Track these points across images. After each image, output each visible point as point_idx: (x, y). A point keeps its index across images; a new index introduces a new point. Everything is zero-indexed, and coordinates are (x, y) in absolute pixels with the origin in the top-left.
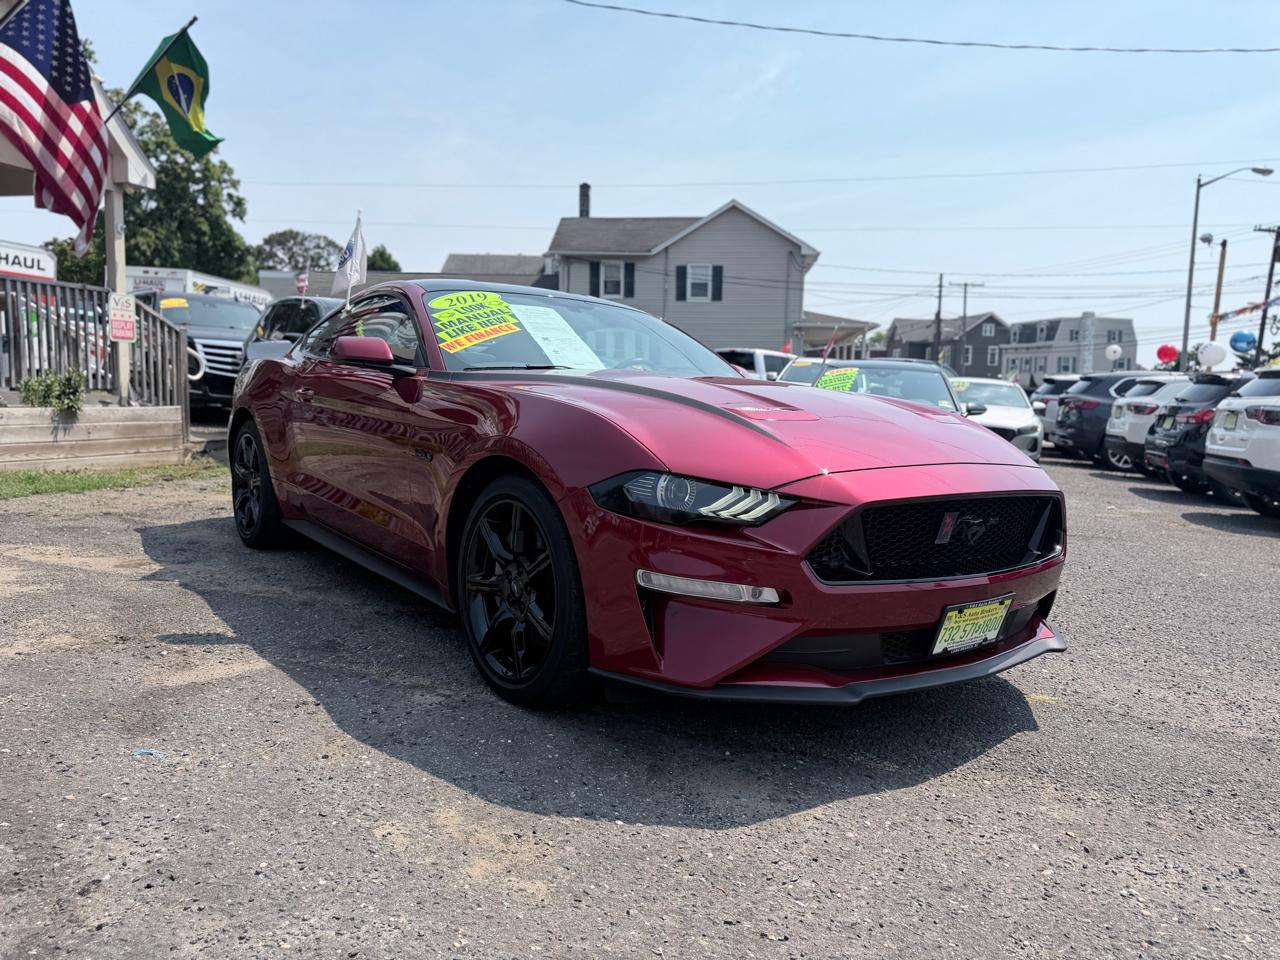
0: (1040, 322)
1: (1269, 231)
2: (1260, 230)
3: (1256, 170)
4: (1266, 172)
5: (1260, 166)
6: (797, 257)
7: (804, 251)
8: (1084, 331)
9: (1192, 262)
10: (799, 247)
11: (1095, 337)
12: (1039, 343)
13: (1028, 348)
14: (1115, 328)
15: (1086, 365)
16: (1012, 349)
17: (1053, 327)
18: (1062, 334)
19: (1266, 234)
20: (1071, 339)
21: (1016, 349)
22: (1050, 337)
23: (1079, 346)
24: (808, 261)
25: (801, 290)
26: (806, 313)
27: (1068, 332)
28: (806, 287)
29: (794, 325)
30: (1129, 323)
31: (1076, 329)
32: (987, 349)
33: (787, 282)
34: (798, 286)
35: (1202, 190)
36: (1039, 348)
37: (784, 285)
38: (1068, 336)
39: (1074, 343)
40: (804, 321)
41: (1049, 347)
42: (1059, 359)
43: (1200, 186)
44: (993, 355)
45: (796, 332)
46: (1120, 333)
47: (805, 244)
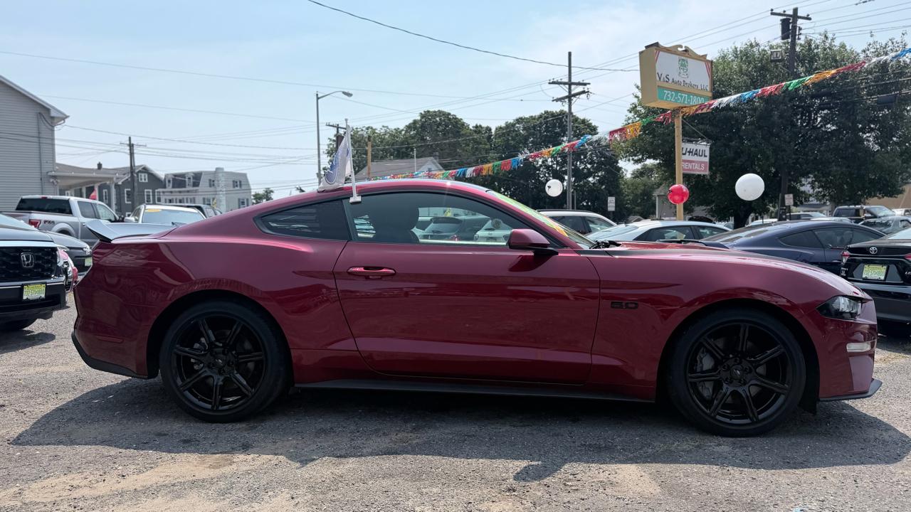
0: (188, 173)
1: (333, 126)
2: (329, 125)
3: (344, 93)
4: (349, 95)
5: (346, 91)
6: (46, 117)
7: (53, 114)
8: (218, 181)
9: (319, 144)
10: (48, 110)
11: (226, 186)
12: (188, 188)
13: (180, 192)
14: (237, 179)
15: (222, 203)
16: (167, 192)
17: (197, 177)
18: (204, 183)
19: (332, 128)
20: (210, 186)
21: (171, 192)
22: (196, 184)
23: (216, 191)
24: (55, 121)
25: (53, 145)
26: (58, 165)
27: (208, 181)
28: (56, 142)
29: (50, 174)
30: (245, 175)
31: (213, 179)
32: (144, 192)
33: (39, 138)
34: (50, 142)
35: (319, 100)
36: (188, 192)
37: (36, 140)
38: (208, 184)
39: (212, 189)
40: (57, 171)
41: (196, 191)
42: (204, 199)
43: (318, 98)
44: (148, 196)
45: (51, 180)
46: (240, 182)
47: (53, 108)
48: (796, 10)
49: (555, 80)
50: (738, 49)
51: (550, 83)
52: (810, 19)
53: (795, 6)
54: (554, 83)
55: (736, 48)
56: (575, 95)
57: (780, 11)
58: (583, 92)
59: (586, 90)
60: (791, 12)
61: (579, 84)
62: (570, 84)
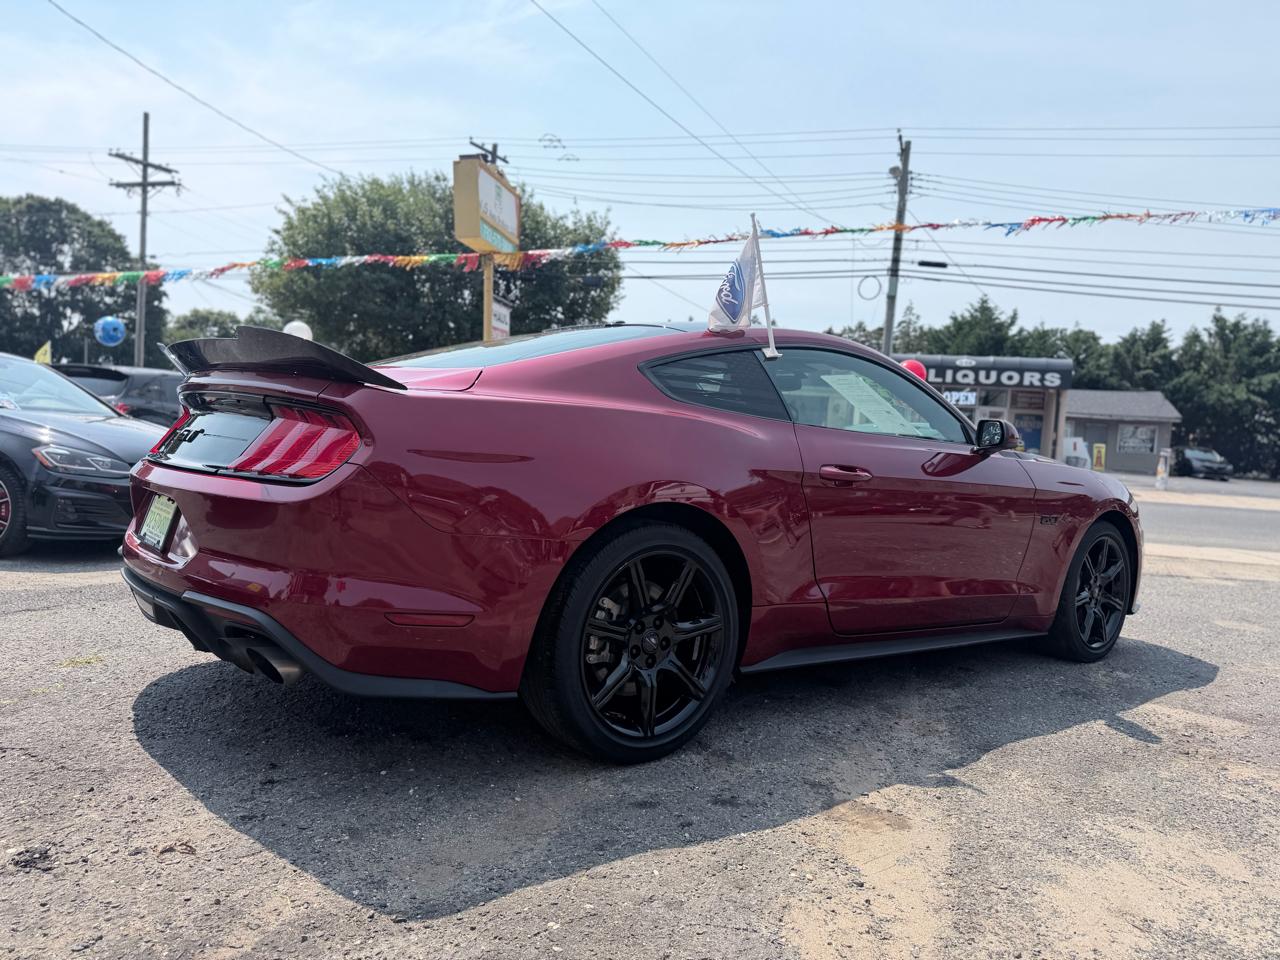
48: (495, 147)
49: (121, 152)
50: (416, 178)
51: (110, 155)
52: (507, 162)
53: (494, 142)
54: (118, 156)
55: (413, 176)
56: (154, 185)
57: (478, 142)
58: (172, 183)
59: (177, 181)
60: (489, 148)
61: (159, 168)
62: (146, 165)
